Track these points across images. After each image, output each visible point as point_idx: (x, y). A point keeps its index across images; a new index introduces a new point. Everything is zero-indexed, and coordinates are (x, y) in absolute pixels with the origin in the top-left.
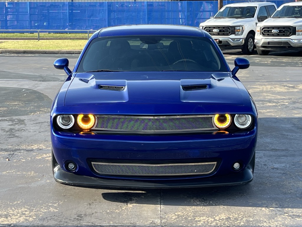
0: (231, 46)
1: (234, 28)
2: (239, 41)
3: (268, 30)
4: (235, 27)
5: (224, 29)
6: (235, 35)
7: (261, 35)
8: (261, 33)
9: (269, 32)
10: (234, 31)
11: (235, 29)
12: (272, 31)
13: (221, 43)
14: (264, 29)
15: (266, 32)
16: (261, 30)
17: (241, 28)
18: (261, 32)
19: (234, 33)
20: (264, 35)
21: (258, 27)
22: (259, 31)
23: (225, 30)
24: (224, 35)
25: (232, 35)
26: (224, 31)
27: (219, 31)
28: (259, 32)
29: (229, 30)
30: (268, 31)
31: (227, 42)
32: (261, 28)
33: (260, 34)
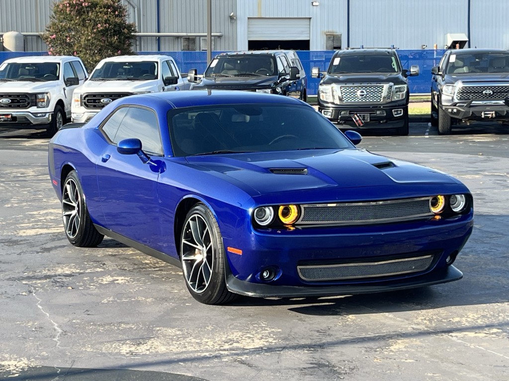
0: (31, 124)
1: (34, 96)
2: (45, 116)
3: (94, 99)
4: (37, 95)
5: (18, 99)
6: (37, 108)
7: (83, 107)
8: (83, 103)
9: (96, 103)
10: (35, 101)
11: (36, 97)
12: (102, 101)
13: (16, 121)
14: (87, 98)
15: (91, 102)
16: (83, 99)
17: (46, 97)
18: (81, 102)
19: (34, 104)
20: (87, 106)
21: (76, 95)
22: (78, 101)
23: (21, 100)
24: (18, 107)
25: (33, 107)
26: (18, 102)
27: (10, 101)
28: (79, 103)
29: (27, 99)
30: (94, 101)
31: (25, 118)
32: (81, 96)
33: (81, 105)
